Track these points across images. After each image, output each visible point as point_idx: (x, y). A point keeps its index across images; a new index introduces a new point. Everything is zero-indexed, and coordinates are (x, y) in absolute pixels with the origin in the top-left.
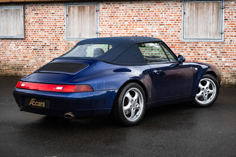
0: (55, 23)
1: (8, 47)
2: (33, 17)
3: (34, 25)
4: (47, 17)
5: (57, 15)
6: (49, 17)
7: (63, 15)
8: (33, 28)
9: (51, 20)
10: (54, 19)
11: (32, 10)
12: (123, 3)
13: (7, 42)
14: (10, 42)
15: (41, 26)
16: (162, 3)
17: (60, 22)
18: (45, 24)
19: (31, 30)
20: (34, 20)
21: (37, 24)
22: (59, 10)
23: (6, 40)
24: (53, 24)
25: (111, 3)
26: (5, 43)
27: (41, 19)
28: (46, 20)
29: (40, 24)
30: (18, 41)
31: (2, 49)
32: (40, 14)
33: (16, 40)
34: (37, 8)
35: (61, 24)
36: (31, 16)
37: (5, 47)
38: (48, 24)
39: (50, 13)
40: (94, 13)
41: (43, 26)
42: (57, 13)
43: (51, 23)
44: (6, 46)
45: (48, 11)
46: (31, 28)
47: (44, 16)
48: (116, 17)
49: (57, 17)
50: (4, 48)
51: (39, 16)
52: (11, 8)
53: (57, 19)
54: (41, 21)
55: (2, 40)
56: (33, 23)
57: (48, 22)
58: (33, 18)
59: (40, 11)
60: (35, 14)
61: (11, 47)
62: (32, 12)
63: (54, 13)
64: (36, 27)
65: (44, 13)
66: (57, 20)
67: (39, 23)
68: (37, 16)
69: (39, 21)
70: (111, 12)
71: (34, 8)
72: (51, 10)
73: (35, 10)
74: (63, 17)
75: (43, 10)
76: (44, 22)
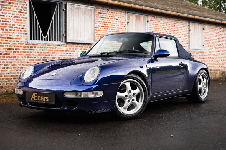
0: (118, 29)
1: (73, 54)
2: (99, 20)
3: (100, 29)
4: (112, 22)
5: (120, 21)
6: (113, 22)
7: (124, 22)
8: (99, 32)
9: (114, 25)
10: (117, 25)
11: (99, 13)
12: (161, 18)
13: (73, 48)
14: (76, 48)
15: (106, 31)
16: (180, 22)
17: (121, 28)
18: (110, 29)
19: (98, 35)
20: (100, 24)
21: (103, 29)
22: (121, 17)
23: (71, 45)
24: (116, 30)
25: (155, 17)
26: (70, 49)
27: (106, 24)
28: (111, 26)
29: (105, 29)
30: (85, 47)
31: (67, 56)
32: (106, 18)
33: (82, 46)
34: (103, 11)
35: (123, 30)
36: (98, 19)
37: (70, 53)
38: (112, 29)
39: (114, 18)
40: (145, 24)
41: (108, 31)
42: (119, 20)
43: (115, 29)
44: (72, 53)
45: (113, 16)
46: (98, 32)
47: (110, 21)
48: (158, 29)
49: (119, 23)
50: (69, 55)
51: (105, 20)
52: (83, 7)
53: (119, 25)
54: (106, 25)
55: (67, 45)
56: (99, 27)
57: (112, 27)
58: (99, 22)
59: (106, 15)
60: (101, 17)
61: (77, 54)
62: (98, 15)
63: (117, 20)
64: (101, 32)
65: (109, 18)
66: (119, 27)
67: (105, 27)
68: (103, 20)
69: (105, 26)
70: (155, 24)
71: (101, 11)
72: (115, 15)
73: (101, 13)
74: (124, 24)
75: (108, 14)
76: (109, 27)
